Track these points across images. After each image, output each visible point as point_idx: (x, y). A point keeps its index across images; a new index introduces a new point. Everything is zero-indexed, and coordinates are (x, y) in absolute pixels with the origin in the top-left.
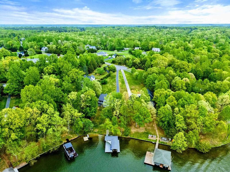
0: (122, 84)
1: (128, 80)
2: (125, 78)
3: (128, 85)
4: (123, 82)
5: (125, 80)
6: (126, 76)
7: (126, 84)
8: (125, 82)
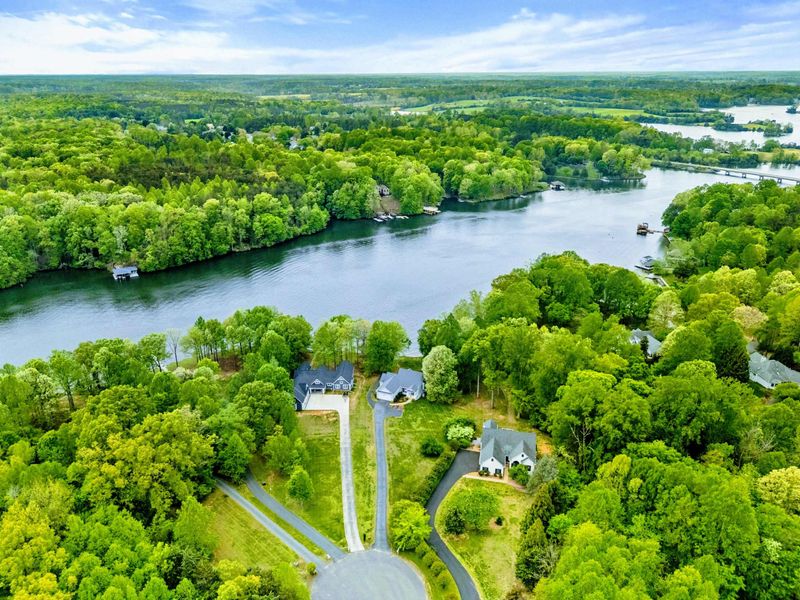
0: (363, 444)
1: (337, 469)
2: (347, 479)
3: (341, 441)
4: (359, 453)
5: (350, 469)
6: (339, 498)
7: (348, 446)
8: (349, 457)
